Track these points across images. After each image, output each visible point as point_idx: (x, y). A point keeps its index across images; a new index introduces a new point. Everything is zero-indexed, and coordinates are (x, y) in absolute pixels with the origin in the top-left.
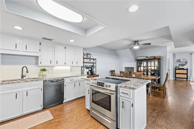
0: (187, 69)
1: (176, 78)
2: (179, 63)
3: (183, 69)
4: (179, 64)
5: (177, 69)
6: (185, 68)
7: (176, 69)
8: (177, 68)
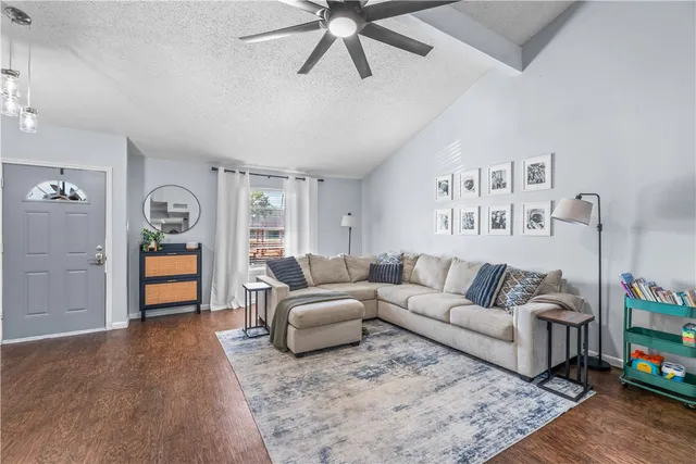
0: (198, 250)
1: (143, 308)
2: (163, 221)
3: (180, 249)
4: (163, 225)
5: (152, 252)
6: (192, 245)
7: (144, 252)
8: (153, 245)
